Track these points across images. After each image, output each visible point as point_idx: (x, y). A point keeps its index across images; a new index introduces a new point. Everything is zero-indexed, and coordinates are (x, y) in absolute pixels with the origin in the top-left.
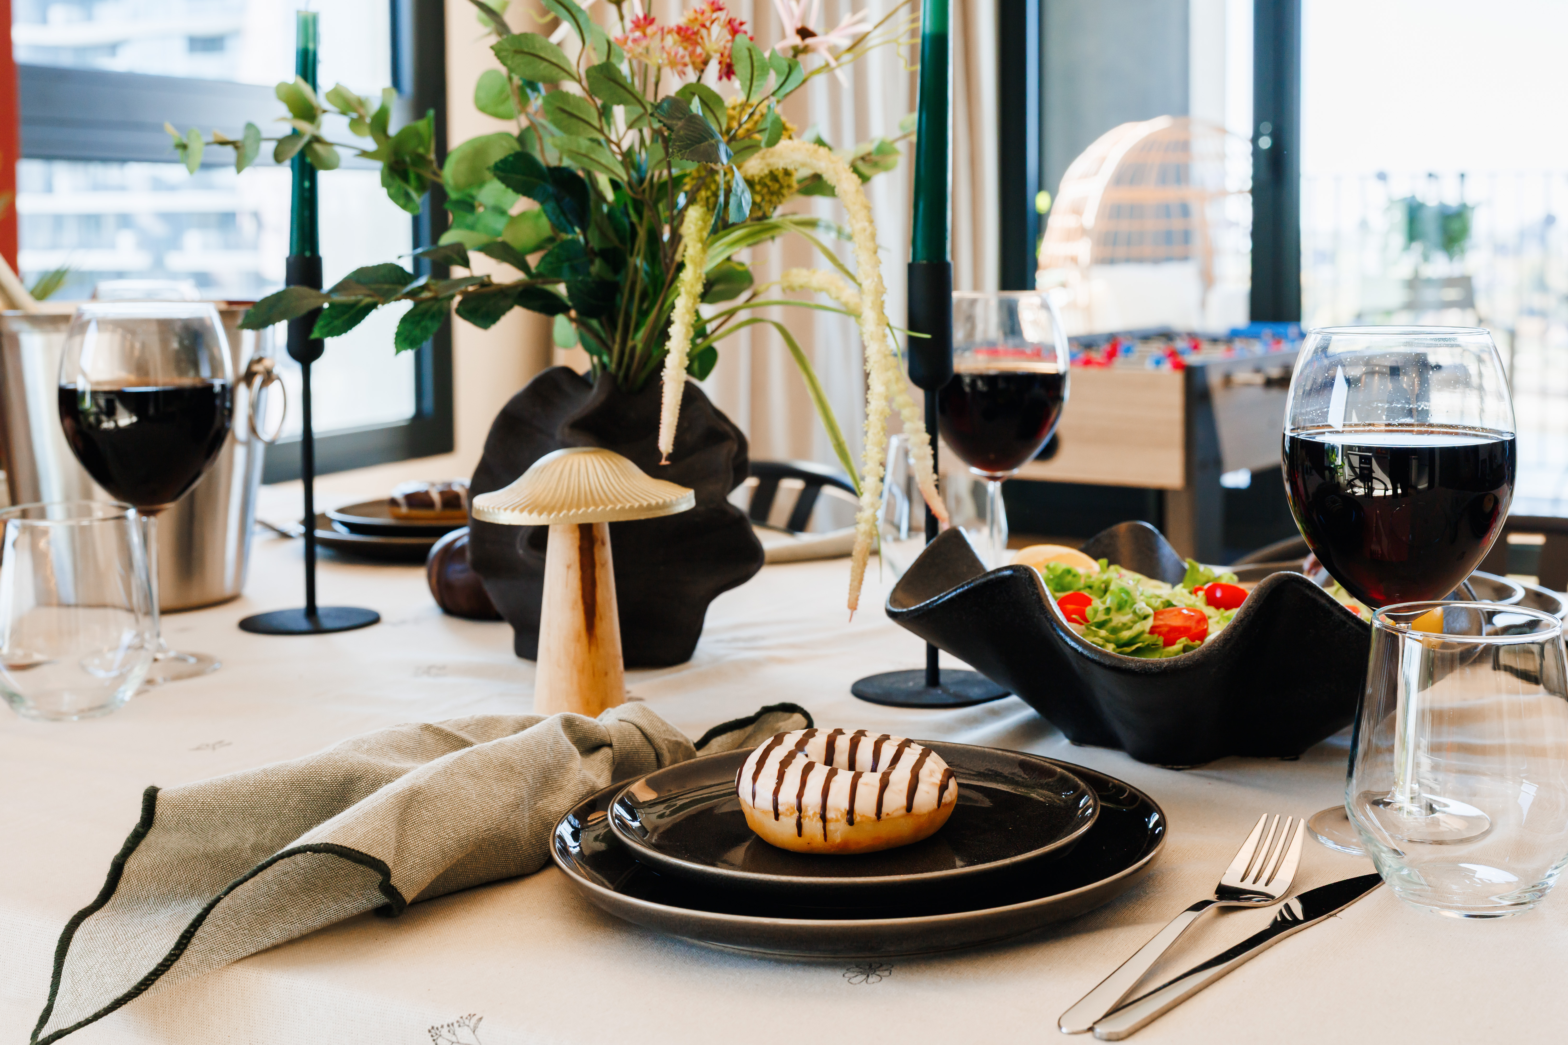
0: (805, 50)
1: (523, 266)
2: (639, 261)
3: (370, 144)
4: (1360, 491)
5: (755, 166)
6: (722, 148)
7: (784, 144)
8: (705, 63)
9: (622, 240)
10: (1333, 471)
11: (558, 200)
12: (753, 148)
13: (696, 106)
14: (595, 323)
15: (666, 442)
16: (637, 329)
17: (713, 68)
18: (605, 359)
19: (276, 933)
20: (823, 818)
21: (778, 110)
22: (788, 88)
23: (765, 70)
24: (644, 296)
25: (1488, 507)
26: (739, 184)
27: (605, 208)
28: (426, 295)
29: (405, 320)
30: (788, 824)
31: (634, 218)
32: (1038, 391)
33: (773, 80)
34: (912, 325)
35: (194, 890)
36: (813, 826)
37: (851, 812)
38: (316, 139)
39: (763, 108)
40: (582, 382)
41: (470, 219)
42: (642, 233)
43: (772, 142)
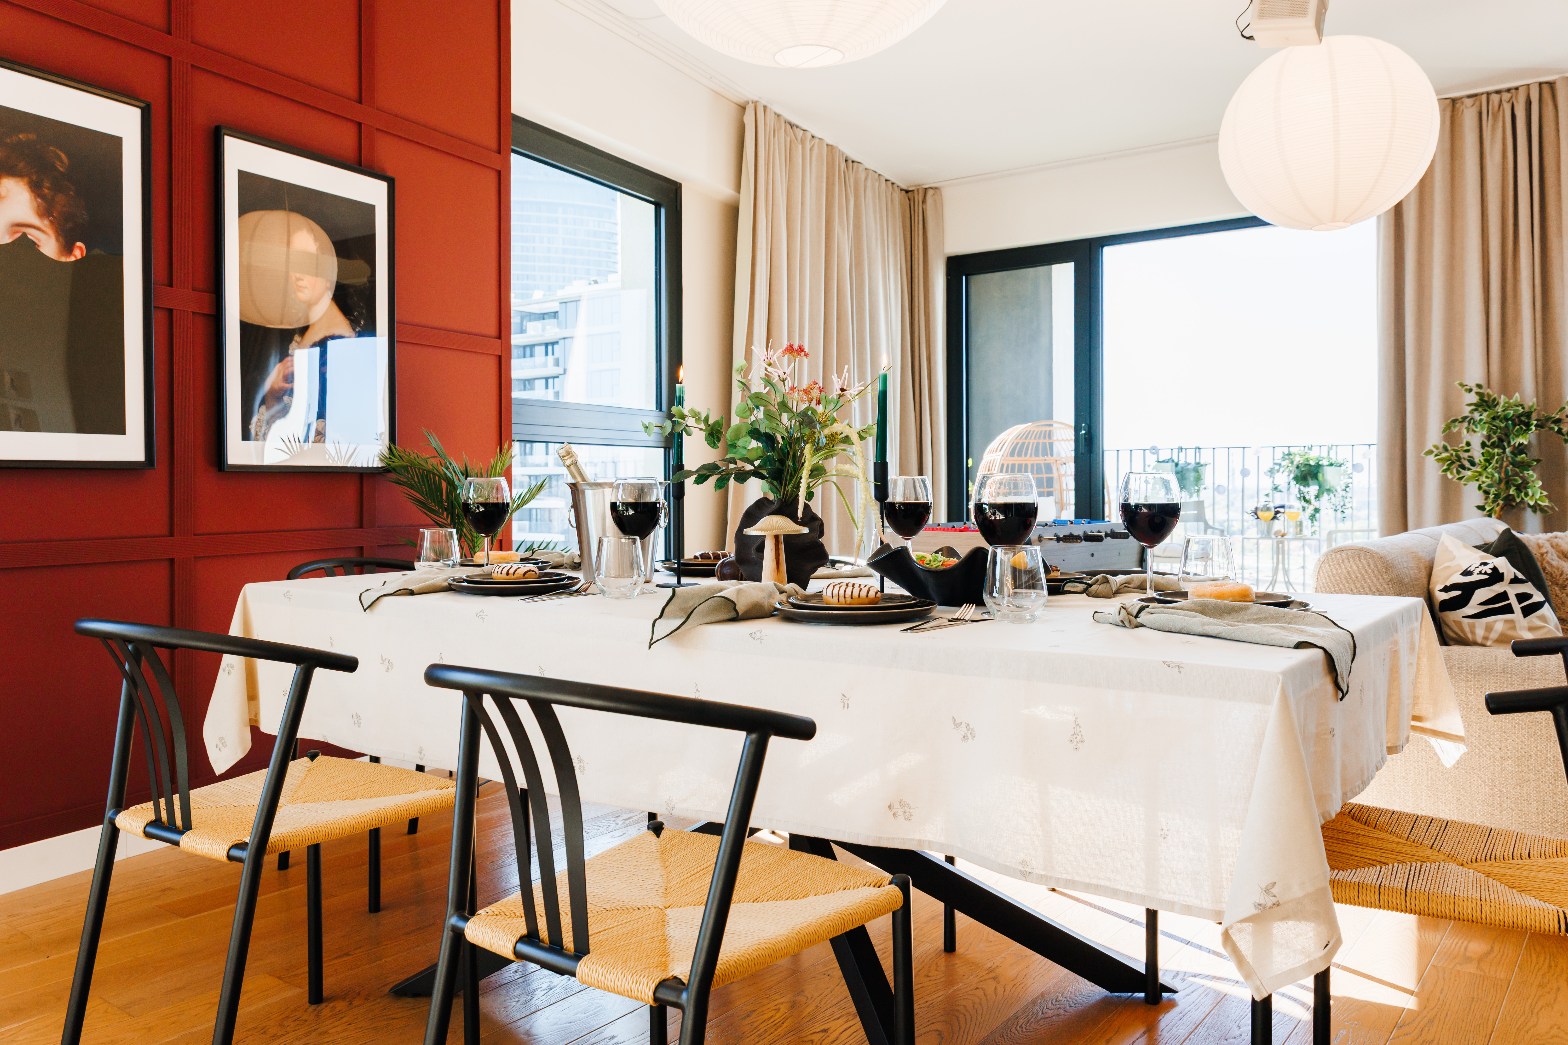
0: (843, 395)
1: (753, 465)
2: (790, 463)
3: (702, 426)
4: (993, 518)
5: (827, 431)
6: (818, 425)
7: (835, 424)
8: (812, 400)
9: (785, 456)
10: (986, 513)
11: (766, 443)
12: (826, 426)
13: (810, 413)
14: (775, 482)
15: (800, 514)
16: (789, 485)
17: (814, 402)
18: (778, 495)
19: (708, 620)
20: (845, 597)
21: (835, 414)
22: (837, 408)
23: (830, 402)
24: (791, 475)
25: (1028, 523)
26: (822, 436)
27: (780, 446)
28: (724, 473)
29: (717, 481)
30: (836, 599)
31: (789, 449)
32: (921, 509)
33: (832, 405)
34: (875, 481)
35: (682, 617)
36: (842, 599)
37: (852, 595)
38: (687, 425)
39: (829, 414)
40: (771, 502)
41: (734, 450)
42: (791, 453)
43: (832, 424)
